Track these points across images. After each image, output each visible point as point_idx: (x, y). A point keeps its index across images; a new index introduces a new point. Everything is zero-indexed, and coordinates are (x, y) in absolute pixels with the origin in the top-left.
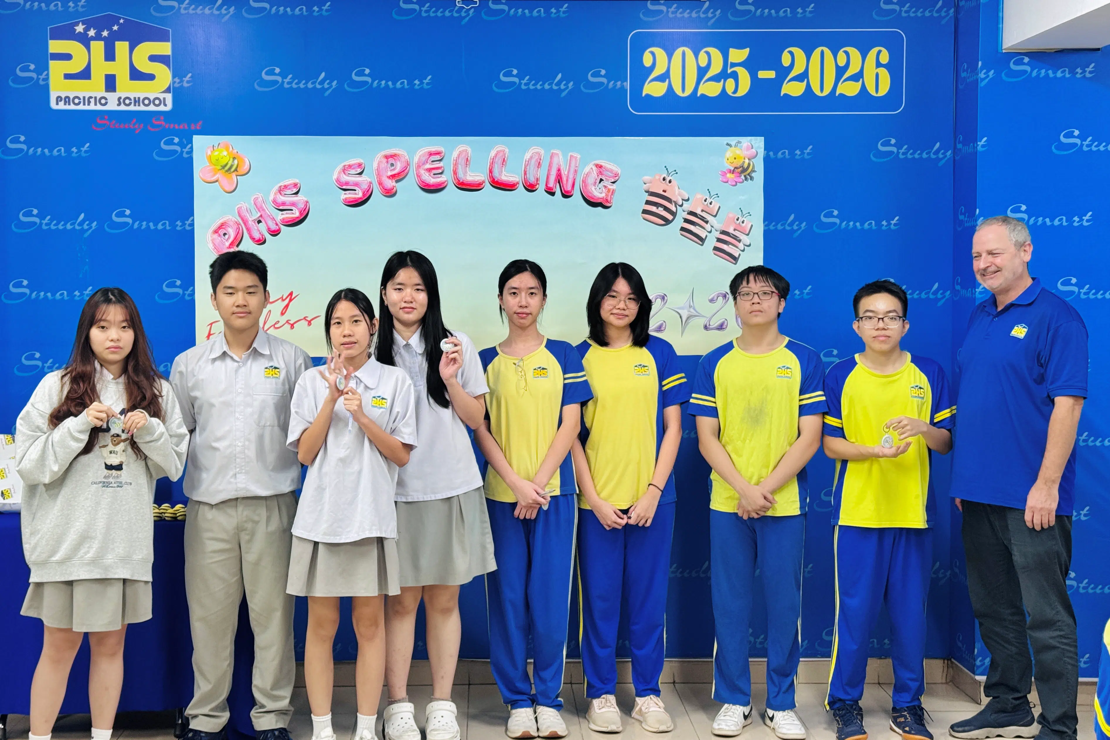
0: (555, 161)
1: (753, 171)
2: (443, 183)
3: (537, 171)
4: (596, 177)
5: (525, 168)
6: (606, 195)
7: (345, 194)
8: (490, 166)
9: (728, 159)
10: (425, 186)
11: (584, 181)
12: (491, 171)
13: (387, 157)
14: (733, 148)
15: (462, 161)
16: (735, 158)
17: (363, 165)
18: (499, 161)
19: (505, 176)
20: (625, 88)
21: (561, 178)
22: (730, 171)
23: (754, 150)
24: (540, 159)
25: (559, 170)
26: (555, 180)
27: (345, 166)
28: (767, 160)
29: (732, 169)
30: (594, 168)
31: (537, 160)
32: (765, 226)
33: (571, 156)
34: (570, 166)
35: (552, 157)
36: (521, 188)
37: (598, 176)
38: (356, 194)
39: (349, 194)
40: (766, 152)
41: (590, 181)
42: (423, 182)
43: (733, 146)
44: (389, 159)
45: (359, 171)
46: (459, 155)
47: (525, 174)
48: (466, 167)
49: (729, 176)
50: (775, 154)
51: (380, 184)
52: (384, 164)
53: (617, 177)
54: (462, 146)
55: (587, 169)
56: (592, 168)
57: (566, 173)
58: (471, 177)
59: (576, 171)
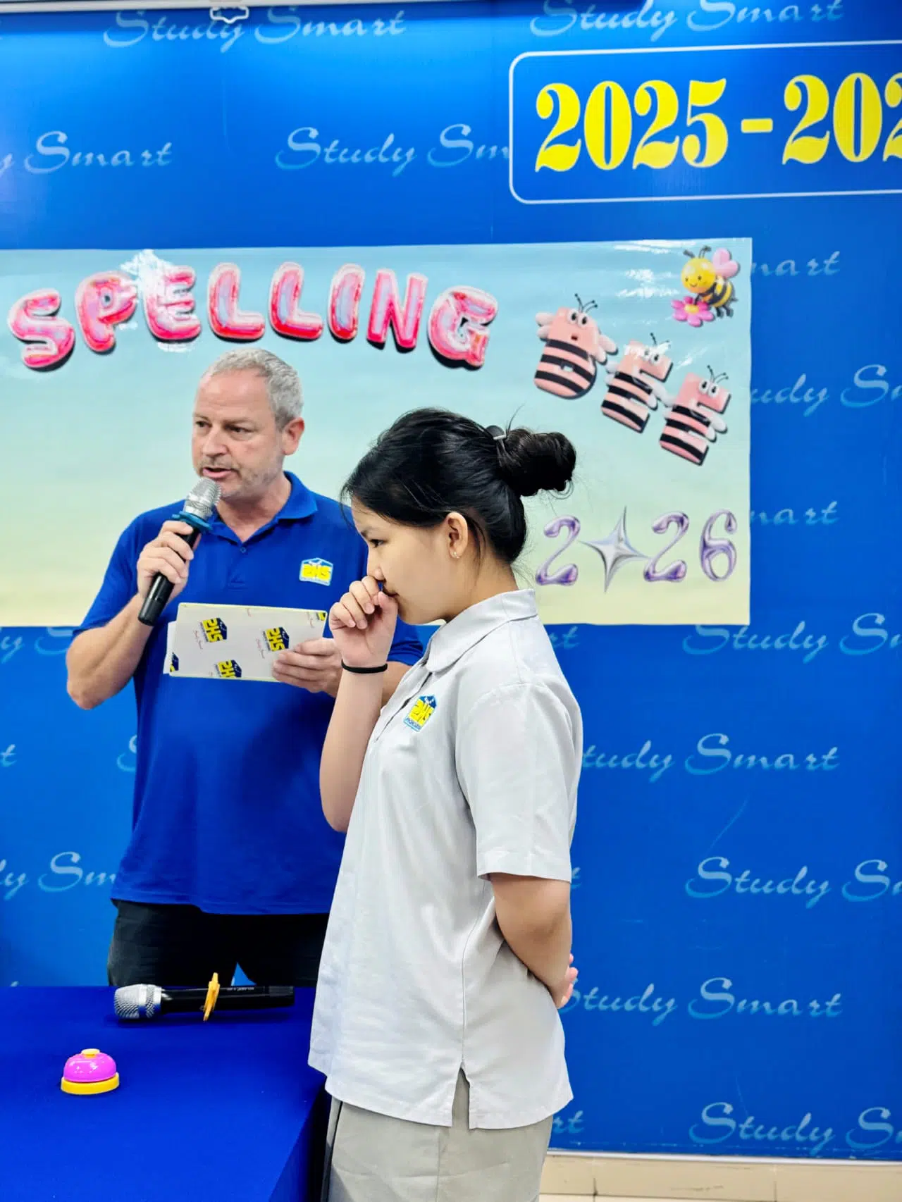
0: (384, 288)
1: (732, 299)
2: (194, 329)
3: (354, 307)
4: (456, 314)
5: (334, 300)
6: (474, 347)
7: (29, 349)
8: (273, 298)
9: (687, 280)
10: (162, 334)
11: (435, 323)
12: (274, 308)
13: (97, 285)
14: (696, 260)
15: (225, 291)
16: (700, 278)
17: (58, 301)
18: (287, 290)
19: (299, 317)
20: (505, 157)
21: (395, 318)
22: (690, 301)
23: (733, 263)
24: (359, 286)
25: (391, 304)
26: (386, 322)
27: (26, 302)
28: (756, 278)
29: (694, 296)
30: (452, 300)
31: (352, 288)
32: (754, 396)
33: (412, 281)
34: (410, 296)
35: (378, 282)
36: (326, 335)
37: (458, 313)
38: (46, 349)
39: (37, 349)
40: (755, 265)
41: (445, 323)
42: (159, 328)
43: (696, 255)
44: (102, 289)
45: (52, 309)
46: (220, 282)
47: (333, 311)
48: (233, 301)
49: (690, 309)
50: (772, 267)
51: (87, 331)
52: (94, 297)
53: (491, 317)
54: (225, 264)
55: (439, 303)
56: (447, 301)
57: (403, 309)
58: (240, 318)
59: (420, 306)
